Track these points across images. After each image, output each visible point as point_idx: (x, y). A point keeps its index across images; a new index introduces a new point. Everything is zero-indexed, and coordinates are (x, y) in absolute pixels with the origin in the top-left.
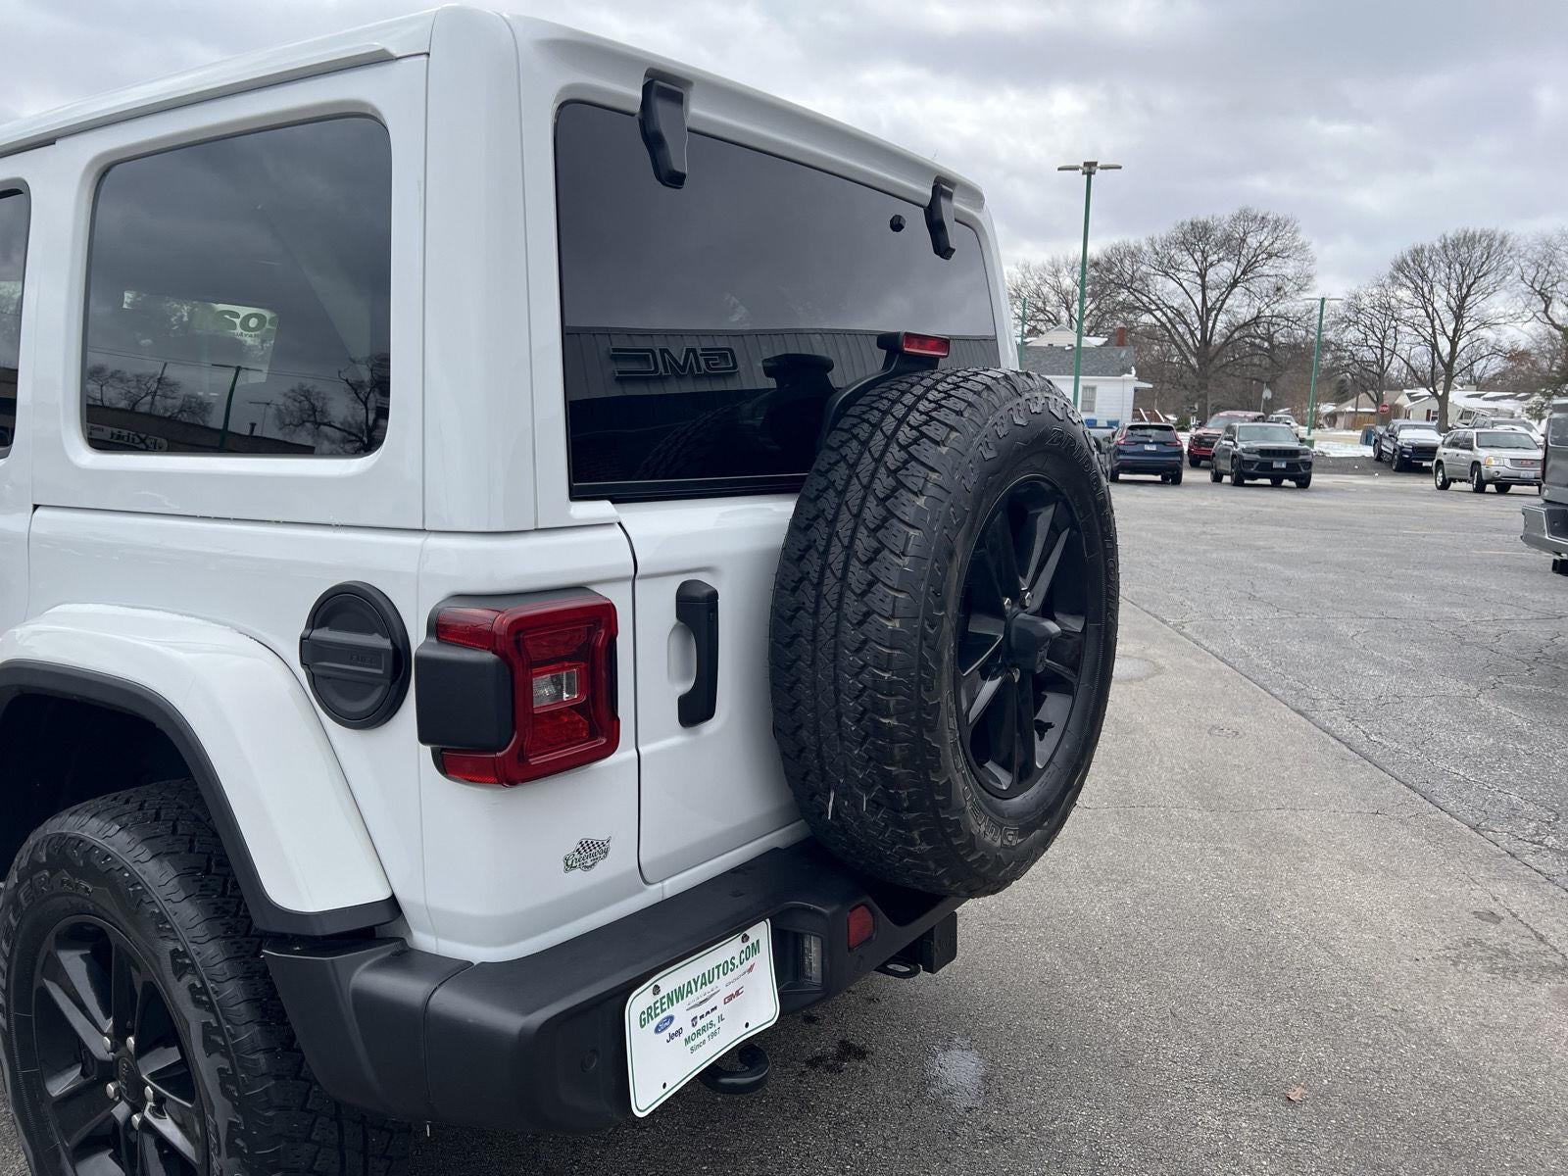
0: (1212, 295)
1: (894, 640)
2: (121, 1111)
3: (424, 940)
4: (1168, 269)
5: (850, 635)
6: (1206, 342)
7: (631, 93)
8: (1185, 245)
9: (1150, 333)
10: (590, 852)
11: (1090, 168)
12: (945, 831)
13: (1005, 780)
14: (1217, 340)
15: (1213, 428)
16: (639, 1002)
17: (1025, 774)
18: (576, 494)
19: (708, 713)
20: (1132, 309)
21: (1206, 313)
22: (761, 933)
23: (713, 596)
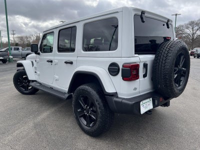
0: (194, 32)
1: (168, 69)
2: (86, 113)
3: (119, 96)
4: (187, 28)
5: (163, 68)
6: (193, 38)
7: (140, 13)
8: (190, 24)
9: (184, 37)
10: (135, 89)
11: (176, 15)
12: (172, 89)
13: (177, 86)
14: (195, 38)
15: (194, 50)
16: (141, 103)
17: (179, 85)
18: (135, 54)
19: (146, 76)
20: (182, 34)
21: (193, 34)
22: (151, 99)
23: (147, 64)
